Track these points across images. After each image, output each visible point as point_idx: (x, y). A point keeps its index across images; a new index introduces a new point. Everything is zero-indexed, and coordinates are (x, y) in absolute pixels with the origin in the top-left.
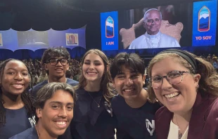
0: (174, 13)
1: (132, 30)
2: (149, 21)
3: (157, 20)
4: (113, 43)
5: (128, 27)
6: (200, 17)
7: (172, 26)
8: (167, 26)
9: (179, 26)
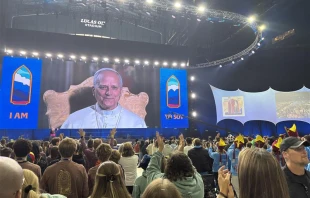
0: (135, 78)
1: (66, 96)
2: (101, 87)
3: (114, 87)
4: (25, 115)
5: (61, 89)
6: (169, 88)
7: (133, 96)
8: (126, 95)
9: (144, 97)
